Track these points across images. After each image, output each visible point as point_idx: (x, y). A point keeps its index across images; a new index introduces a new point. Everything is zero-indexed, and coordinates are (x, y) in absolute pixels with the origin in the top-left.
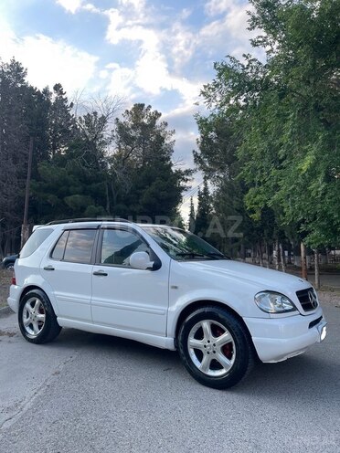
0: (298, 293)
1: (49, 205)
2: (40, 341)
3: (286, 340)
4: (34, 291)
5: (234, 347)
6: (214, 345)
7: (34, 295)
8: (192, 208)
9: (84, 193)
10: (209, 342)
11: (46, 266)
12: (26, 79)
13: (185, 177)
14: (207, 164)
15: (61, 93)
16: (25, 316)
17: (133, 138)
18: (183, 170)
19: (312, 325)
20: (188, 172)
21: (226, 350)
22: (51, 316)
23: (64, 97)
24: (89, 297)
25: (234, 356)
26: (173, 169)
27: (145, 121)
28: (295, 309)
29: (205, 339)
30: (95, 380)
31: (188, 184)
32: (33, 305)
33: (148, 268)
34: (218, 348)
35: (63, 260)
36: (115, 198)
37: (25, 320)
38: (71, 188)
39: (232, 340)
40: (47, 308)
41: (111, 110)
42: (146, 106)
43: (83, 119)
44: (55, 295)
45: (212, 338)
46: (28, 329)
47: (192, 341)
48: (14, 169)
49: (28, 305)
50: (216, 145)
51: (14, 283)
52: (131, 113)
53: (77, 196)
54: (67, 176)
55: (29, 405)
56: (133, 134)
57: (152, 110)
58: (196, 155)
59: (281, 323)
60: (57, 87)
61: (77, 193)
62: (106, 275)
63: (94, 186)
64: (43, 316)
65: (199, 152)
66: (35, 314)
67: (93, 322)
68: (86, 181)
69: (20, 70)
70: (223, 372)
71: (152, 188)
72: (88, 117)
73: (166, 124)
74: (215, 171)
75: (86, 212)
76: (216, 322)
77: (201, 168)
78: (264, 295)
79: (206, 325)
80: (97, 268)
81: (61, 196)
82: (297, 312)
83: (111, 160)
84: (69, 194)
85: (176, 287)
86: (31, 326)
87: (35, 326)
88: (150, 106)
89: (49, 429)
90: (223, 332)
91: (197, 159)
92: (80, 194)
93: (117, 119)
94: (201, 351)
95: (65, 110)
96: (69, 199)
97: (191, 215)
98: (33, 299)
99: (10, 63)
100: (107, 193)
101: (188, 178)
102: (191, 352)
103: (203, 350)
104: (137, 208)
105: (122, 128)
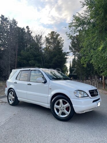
0: (89, 91)
1: (24, 63)
2: (13, 105)
3: (84, 106)
4: (11, 89)
5: (70, 108)
6: (63, 107)
7: (12, 91)
8: (70, 64)
9: (35, 60)
10: (62, 106)
11: (15, 82)
12: (17, 25)
13: (67, 54)
14: (74, 50)
15: (28, 29)
16: (9, 97)
17: (51, 42)
18: (66, 52)
19: (94, 101)
20: (68, 53)
21: (67, 109)
22: (16, 98)
23: (29, 30)
24: (26, 92)
25: (70, 111)
26: (63, 52)
27: (55, 37)
28: (88, 96)
29: (60, 105)
30: (25, 117)
31: (68, 57)
32: (11, 94)
33: (43, 83)
34: (65, 108)
35: (19, 80)
36: (44, 61)
37: (9, 98)
38: (31, 59)
39: (69, 106)
40: (15, 95)
41: (43, 34)
42: (55, 32)
43: (35, 37)
44: (17, 91)
45: (63, 105)
46: (10, 101)
47: (56, 106)
48: (14, 53)
49: (10, 94)
50: (76, 44)
51: (6, 87)
52: (50, 34)
53: (32, 61)
54: (29, 55)
55: (2, 124)
56: (51, 41)
57: (57, 34)
58: (70, 47)
59: (83, 100)
60: (27, 27)
61: (32, 60)
62: (31, 85)
63: (38, 57)
64: (14, 97)
65: (71, 46)
66: (12, 97)
67: (27, 99)
68: (35, 56)
69: (15, 22)
70: (66, 116)
71: (56, 58)
72: (36, 36)
73: (61, 38)
74: (76, 52)
75: (35, 65)
76: (64, 100)
77: (72, 51)
78: (77, 92)
79: (61, 101)
80: (29, 83)
81: (28, 61)
82: (89, 97)
83: (43, 50)
84: (30, 60)
85: (51, 89)
86: (11, 100)
87: (12, 100)
88: (56, 32)
89: (5, 131)
90: (67, 103)
91: (70, 48)
92: (33, 60)
93: (46, 36)
94: (58, 109)
95: (30, 34)
96: (30, 62)
97: (70, 67)
98: (11, 92)
99: (12, 20)
100: (42, 60)
101: (68, 54)
102: (55, 109)
103: (59, 109)
104: (51, 64)
105: (47, 39)
